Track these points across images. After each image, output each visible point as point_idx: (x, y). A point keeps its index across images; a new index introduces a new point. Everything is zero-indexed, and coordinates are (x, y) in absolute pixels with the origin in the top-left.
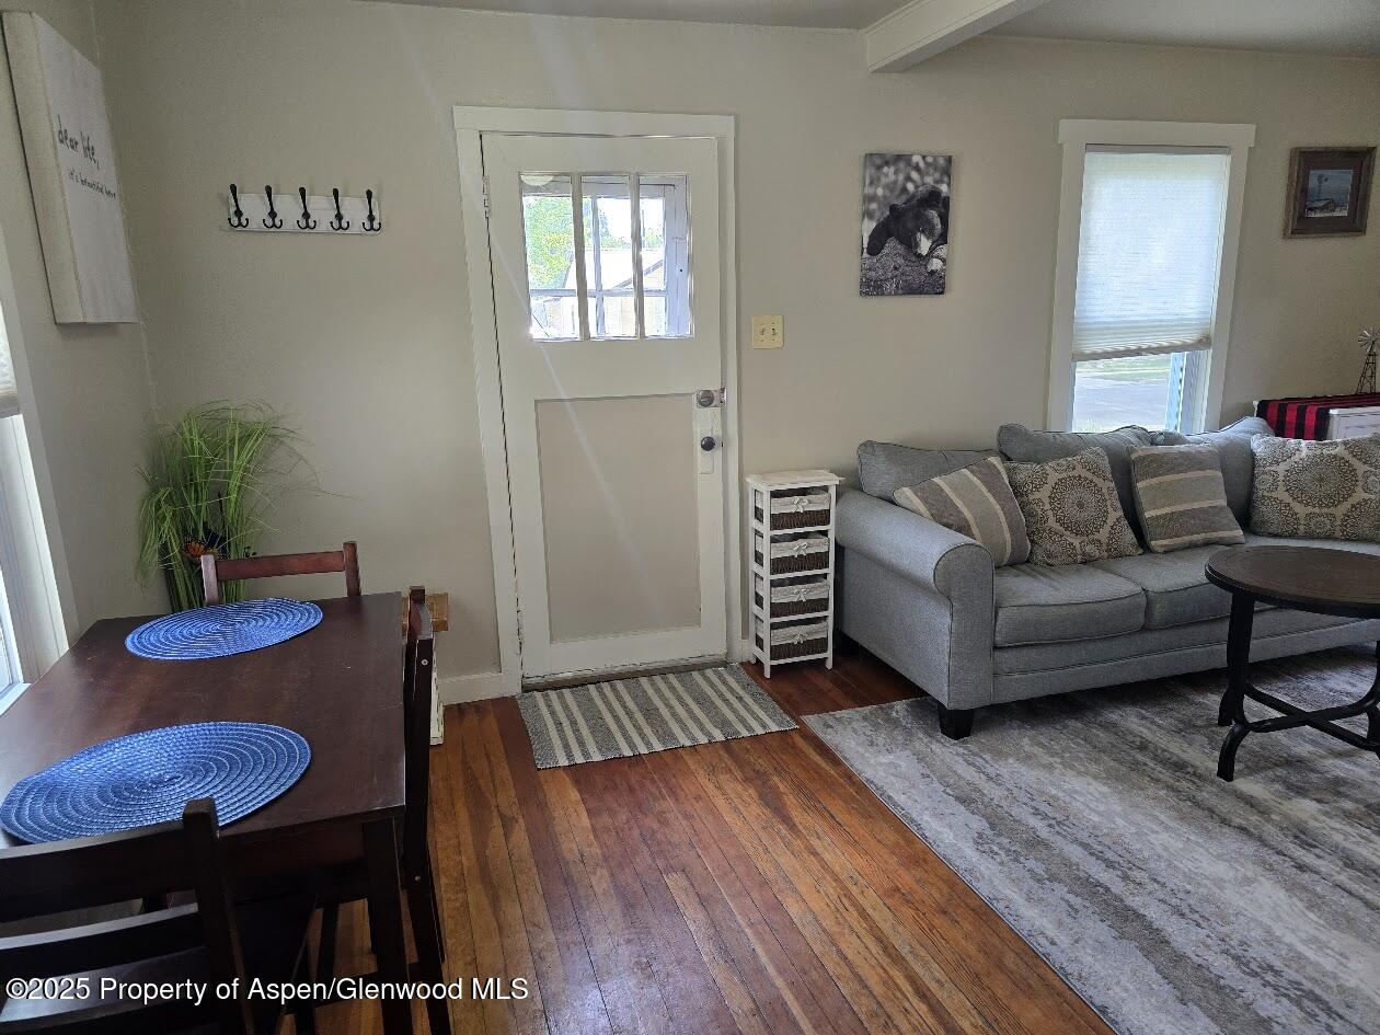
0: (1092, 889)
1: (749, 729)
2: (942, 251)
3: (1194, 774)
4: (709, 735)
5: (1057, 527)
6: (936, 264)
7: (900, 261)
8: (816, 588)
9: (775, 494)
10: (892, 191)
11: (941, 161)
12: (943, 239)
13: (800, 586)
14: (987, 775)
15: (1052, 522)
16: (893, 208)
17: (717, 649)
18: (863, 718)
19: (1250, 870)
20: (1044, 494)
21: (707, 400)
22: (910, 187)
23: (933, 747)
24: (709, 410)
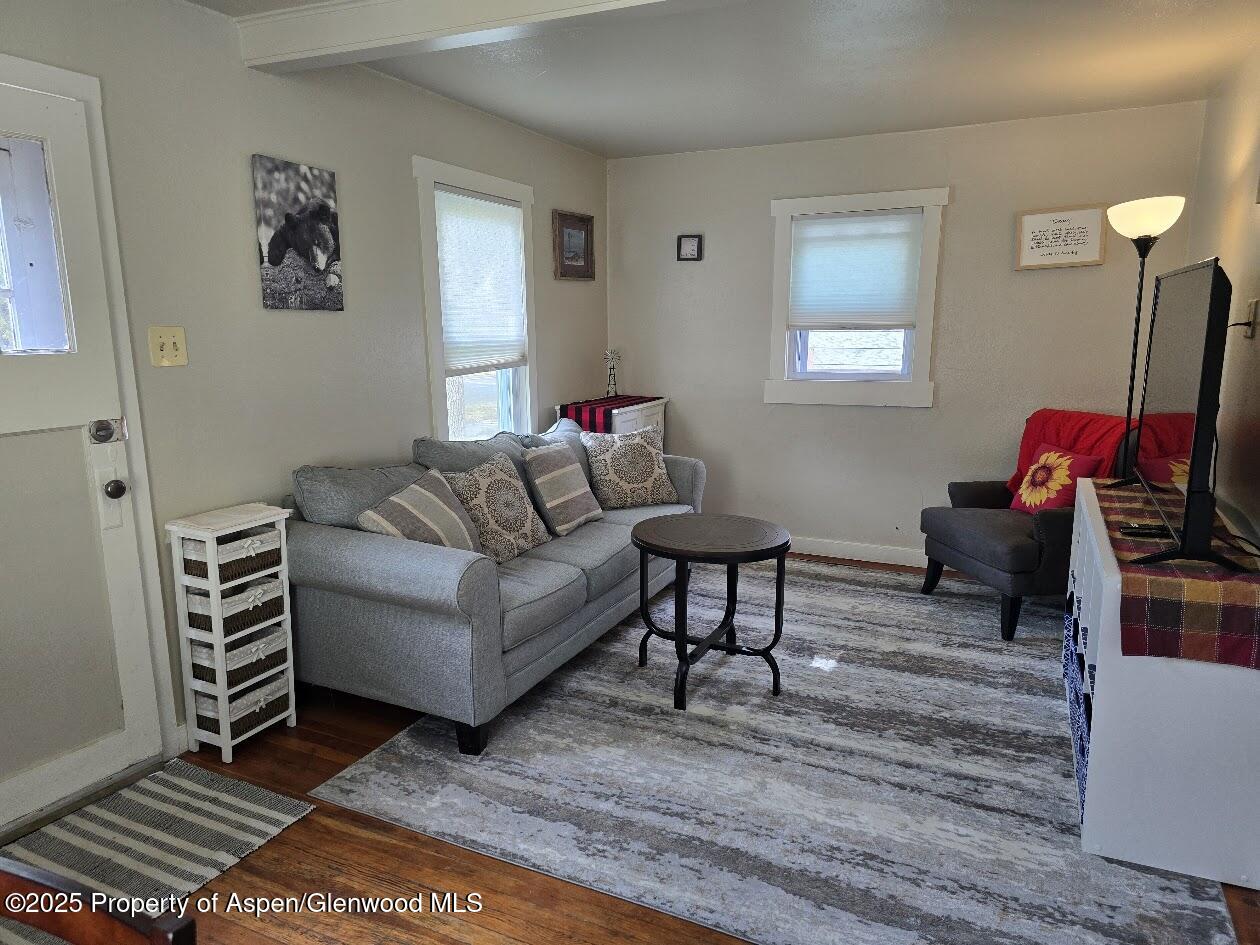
0: (685, 845)
1: (261, 834)
2: (337, 267)
3: (662, 713)
4: (215, 864)
5: (496, 527)
6: (333, 280)
7: (301, 274)
8: (273, 640)
9: (222, 540)
10: (285, 199)
11: (326, 176)
12: (335, 256)
13: (258, 642)
14: (533, 778)
15: (493, 525)
16: (288, 217)
17: (149, 750)
18: (378, 768)
19: (757, 776)
20: (481, 499)
21: (103, 432)
22: (301, 197)
23: (467, 770)
24: (107, 447)
